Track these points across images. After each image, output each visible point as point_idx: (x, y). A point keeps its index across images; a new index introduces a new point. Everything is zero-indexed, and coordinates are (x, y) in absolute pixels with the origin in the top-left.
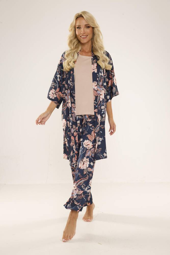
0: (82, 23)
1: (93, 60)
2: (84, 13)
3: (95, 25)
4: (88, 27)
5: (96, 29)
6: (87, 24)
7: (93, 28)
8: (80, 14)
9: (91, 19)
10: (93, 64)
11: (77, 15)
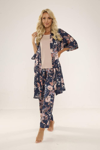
0: (47, 16)
1: (51, 36)
2: (48, 10)
3: (54, 18)
4: (49, 18)
5: (54, 20)
6: (49, 16)
7: (52, 19)
8: (45, 11)
9: (52, 13)
10: (50, 38)
11: (44, 11)
